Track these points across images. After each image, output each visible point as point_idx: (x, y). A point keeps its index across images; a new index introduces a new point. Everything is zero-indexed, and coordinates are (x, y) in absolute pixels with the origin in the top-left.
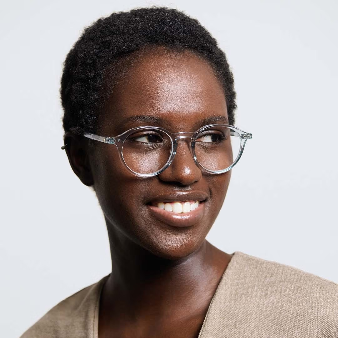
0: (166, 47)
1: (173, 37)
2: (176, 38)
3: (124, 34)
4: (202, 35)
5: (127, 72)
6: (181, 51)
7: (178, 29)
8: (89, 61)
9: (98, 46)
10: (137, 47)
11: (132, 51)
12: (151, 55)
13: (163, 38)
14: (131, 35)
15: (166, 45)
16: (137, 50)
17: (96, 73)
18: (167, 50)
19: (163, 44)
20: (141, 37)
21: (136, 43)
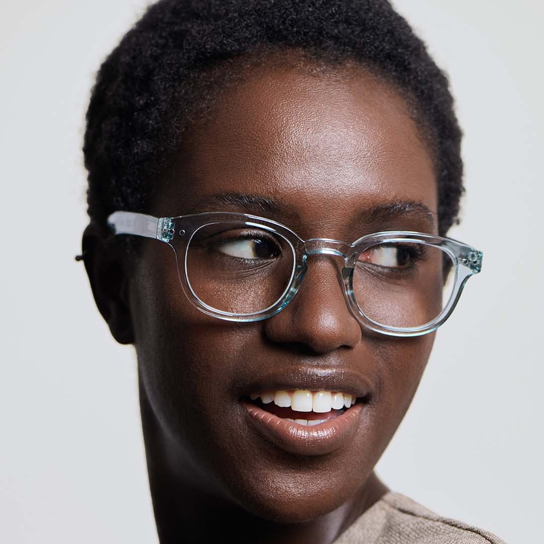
0: (305, 51)
1: (320, 31)
2: (327, 33)
3: (217, 17)
4: (389, 31)
5: (213, 99)
6: (336, 62)
7: (333, 15)
8: (139, 73)
9: (161, 41)
10: (240, 47)
11: (230, 55)
12: (270, 66)
13: (298, 32)
14: (230, 20)
15: (304, 47)
16: (239, 53)
17: (150, 99)
18: (305, 56)
19: (298, 44)
20: (251, 26)
21: (239, 39)
